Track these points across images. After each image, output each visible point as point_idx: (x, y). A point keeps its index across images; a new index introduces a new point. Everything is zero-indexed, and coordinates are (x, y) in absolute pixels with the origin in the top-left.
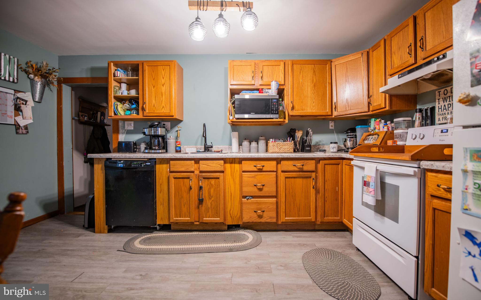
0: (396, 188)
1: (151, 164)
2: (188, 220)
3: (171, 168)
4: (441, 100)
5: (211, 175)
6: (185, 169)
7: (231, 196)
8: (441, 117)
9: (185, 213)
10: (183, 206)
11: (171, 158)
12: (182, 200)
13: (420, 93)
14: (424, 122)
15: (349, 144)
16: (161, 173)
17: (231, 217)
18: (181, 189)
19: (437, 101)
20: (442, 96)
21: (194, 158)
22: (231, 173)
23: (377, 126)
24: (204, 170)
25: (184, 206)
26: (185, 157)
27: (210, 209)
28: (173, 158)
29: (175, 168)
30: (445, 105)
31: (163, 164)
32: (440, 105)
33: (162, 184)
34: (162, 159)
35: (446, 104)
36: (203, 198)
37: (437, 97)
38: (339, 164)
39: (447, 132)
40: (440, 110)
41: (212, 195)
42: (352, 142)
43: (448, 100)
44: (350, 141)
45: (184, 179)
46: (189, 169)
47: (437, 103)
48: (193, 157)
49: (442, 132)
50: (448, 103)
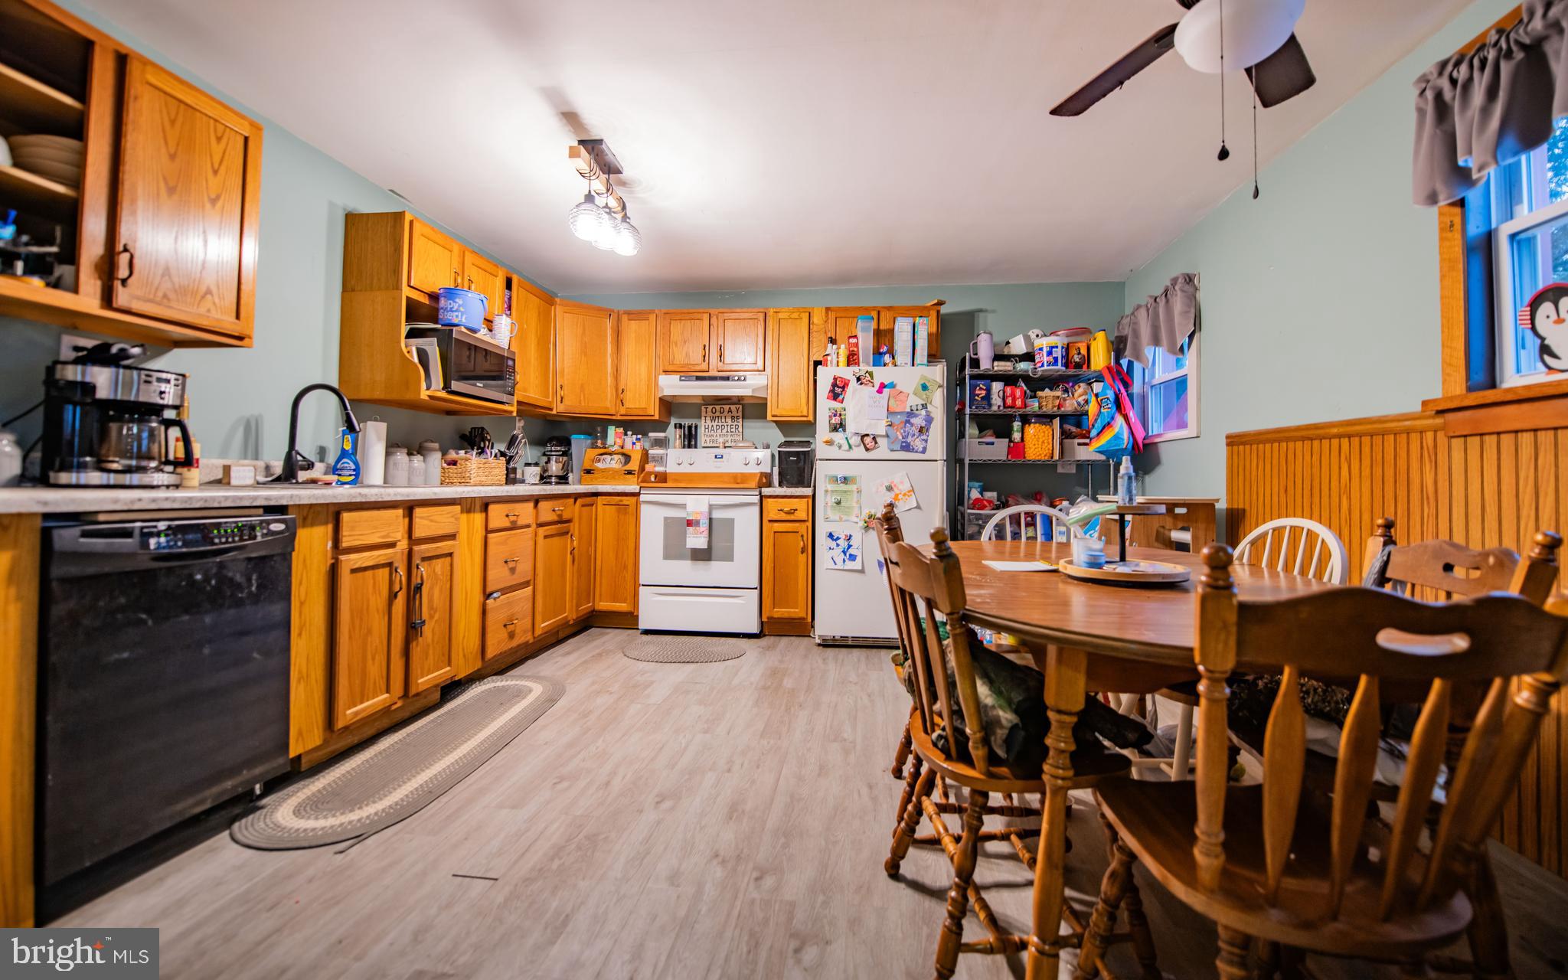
0: (730, 522)
1: (287, 526)
2: (386, 699)
3: (345, 536)
4: (708, 418)
5: (438, 547)
6: (383, 537)
7: (466, 599)
8: (708, 439)
9: (375, 683)
10: (370, 662)
11: (354, 500)
12: (369, 639)
13: (677, 402)
14: (686, 443)
15: (554, 468)
16: (305, 561)
17: (464, 656)
18: (368, 606)
19: (703, 418)
20: (710, 414)
21: (410, 499)
22: (468, 538)
23: (618, 440)
24: (423, 535)
25: (373, 659)
26: (389, 499)
27: (431, 648)
28: (358, 500)
29: (356, 537)
30: (712, 426)
31: (312, 525)
32: (707, 425)
33: (305, 601)
34: (311, 506)
35: (715, 424)
36: (423, 619)
37: (703, 414)
38: (592, 505)
39: (722, 457)
40: (707, 430)
41: (435, 606)
42: (561, 465)
43: (717, 420)
44: (556, 462)
45: (376, 571)
46: (389, 537)
47: (703, 421)
48: (408, 496)
49: (716, 457)
50: (716, 423)
